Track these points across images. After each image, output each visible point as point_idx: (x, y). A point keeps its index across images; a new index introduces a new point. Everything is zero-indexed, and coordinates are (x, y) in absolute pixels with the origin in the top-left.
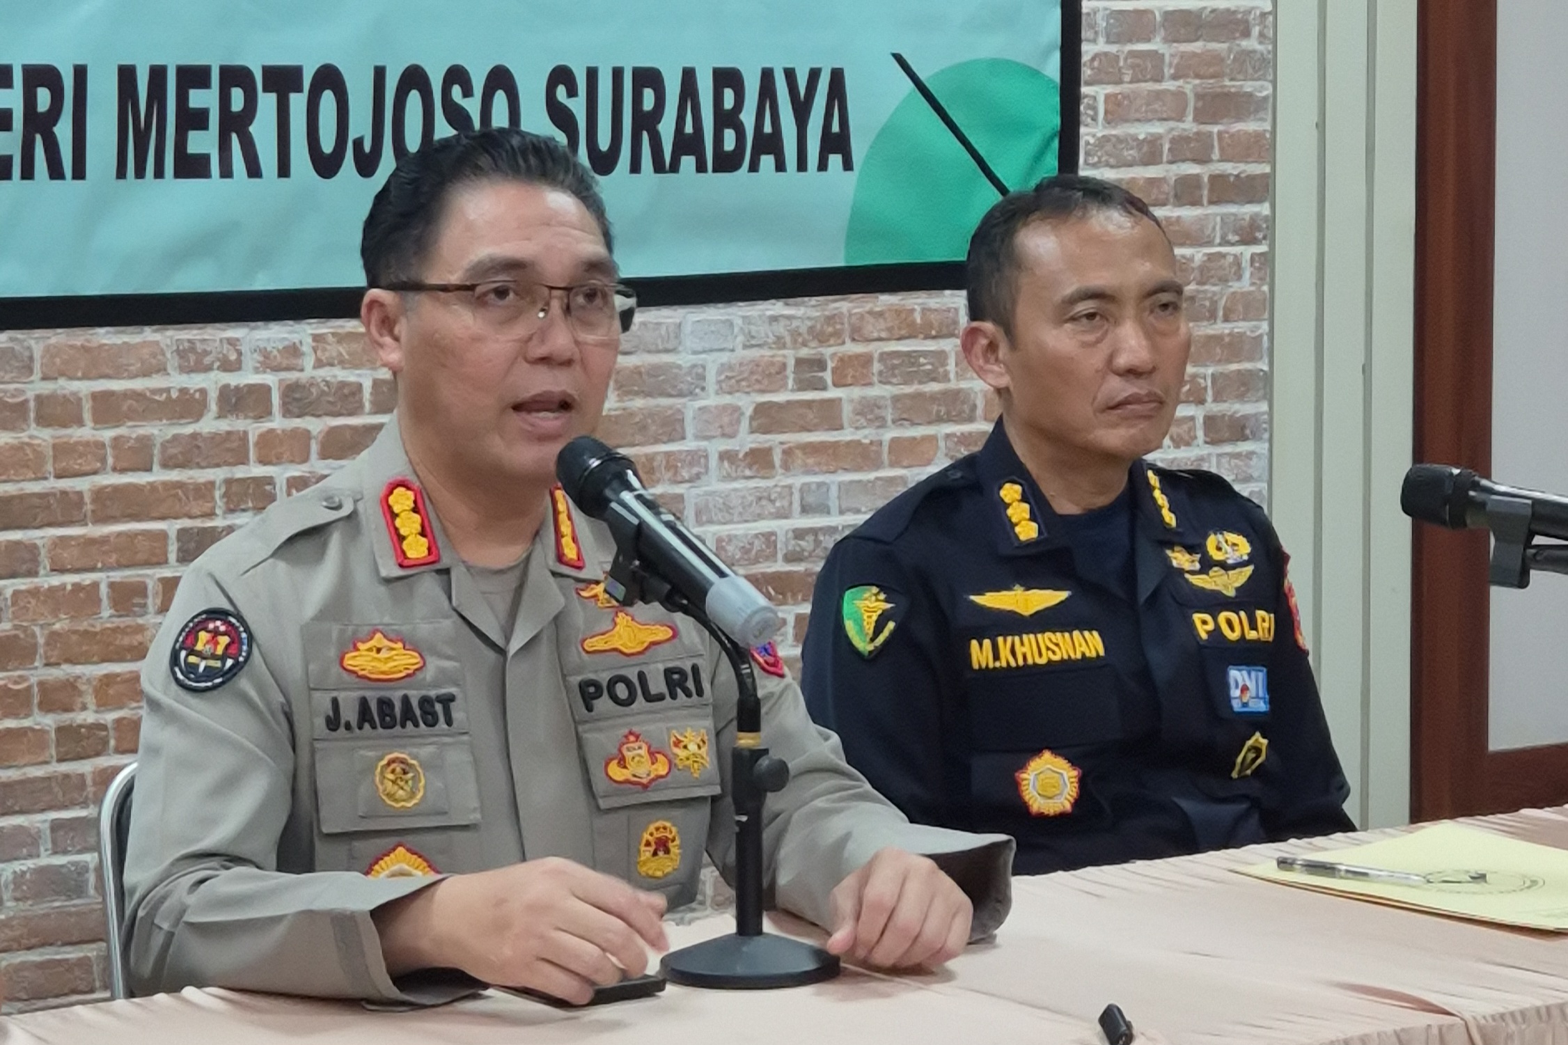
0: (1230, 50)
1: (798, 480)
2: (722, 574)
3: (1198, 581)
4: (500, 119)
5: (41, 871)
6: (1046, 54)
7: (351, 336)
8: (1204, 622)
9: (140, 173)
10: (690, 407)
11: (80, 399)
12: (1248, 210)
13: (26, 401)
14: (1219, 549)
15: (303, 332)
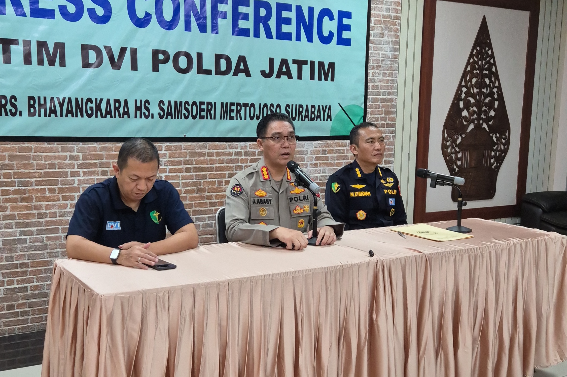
0: (390, 104)
1: (322, 168)
2: (312, 182)
3: (385, 185)
4: (278, 111)
5: (206, 224)
6: (362, 104)
7: (255, 144)
8: (386, 191)
9: (224, 119)
10: (306, 157)
11: (214, 153)
12: (392, 129)
13: (206, 153)
14: (389, 180)
15: (247, 143)
